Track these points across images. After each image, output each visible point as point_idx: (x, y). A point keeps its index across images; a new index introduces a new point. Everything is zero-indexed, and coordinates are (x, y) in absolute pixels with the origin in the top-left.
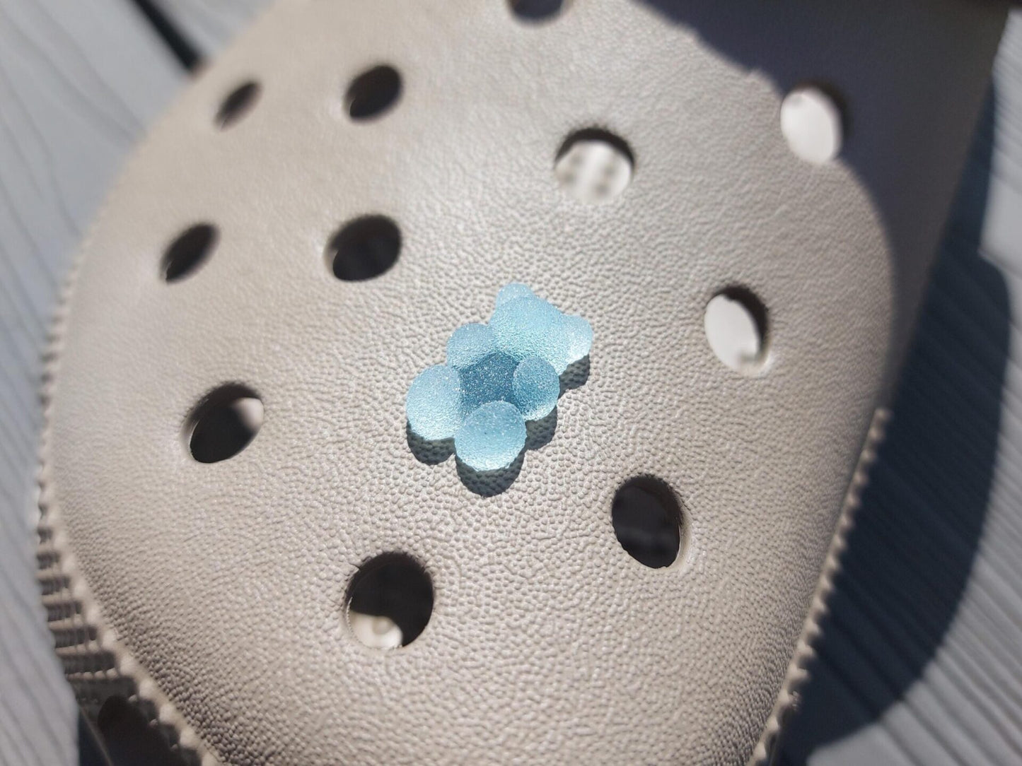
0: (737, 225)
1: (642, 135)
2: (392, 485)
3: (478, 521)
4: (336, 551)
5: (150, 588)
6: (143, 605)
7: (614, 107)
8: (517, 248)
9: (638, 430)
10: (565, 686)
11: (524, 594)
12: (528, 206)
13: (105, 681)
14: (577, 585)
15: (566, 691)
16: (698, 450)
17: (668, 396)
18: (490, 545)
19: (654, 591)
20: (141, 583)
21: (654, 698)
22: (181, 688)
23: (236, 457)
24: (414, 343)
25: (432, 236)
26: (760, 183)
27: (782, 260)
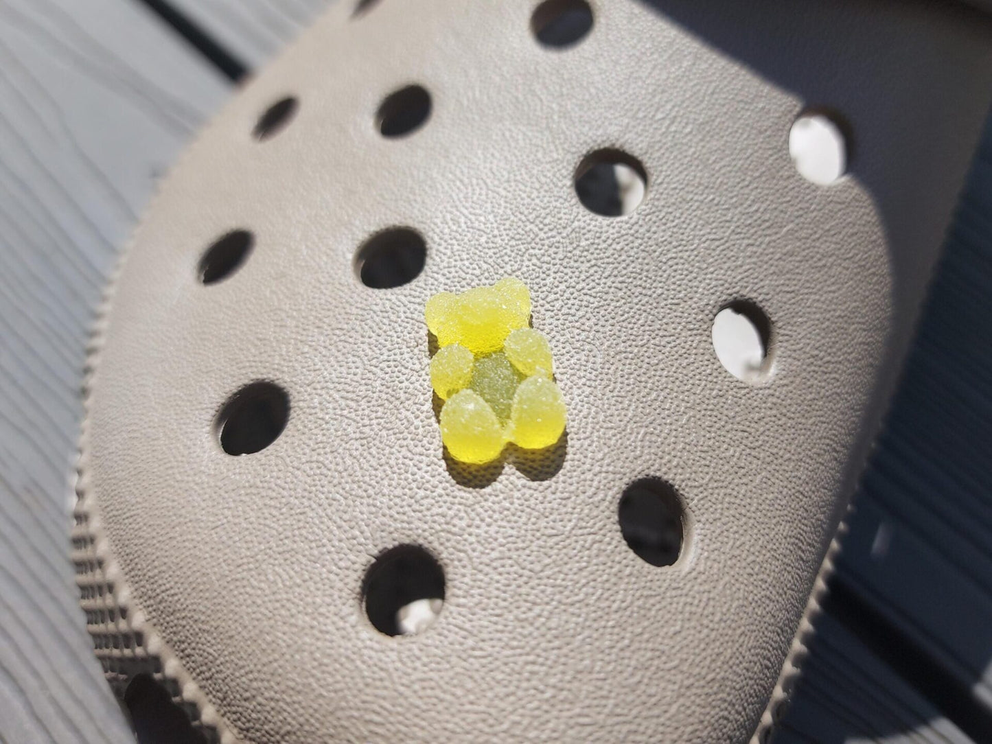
0: (746, 242)
1: (657, 155)
2: (410, 480)
3: (490, 517)
4: (355, 542)
5: (178, 573)
6: (172, 588)
7: (630, 128)
8: (534, 260)
9: (646, 433)
10: (568, 678)
11: (533, 588)
12: (547, 221)
13: (134, 660)
14: (584, 581)
15: (570, 682)
16: (703, 455)
17: (676, 403)
18: (501, 540)
19: (657, 589)
20: (170, 568)
21: (653, 690)
22: (204, 668)
23: (264, 451)
25: (456, 247)
26: (768, 202)
27: (788, 276)
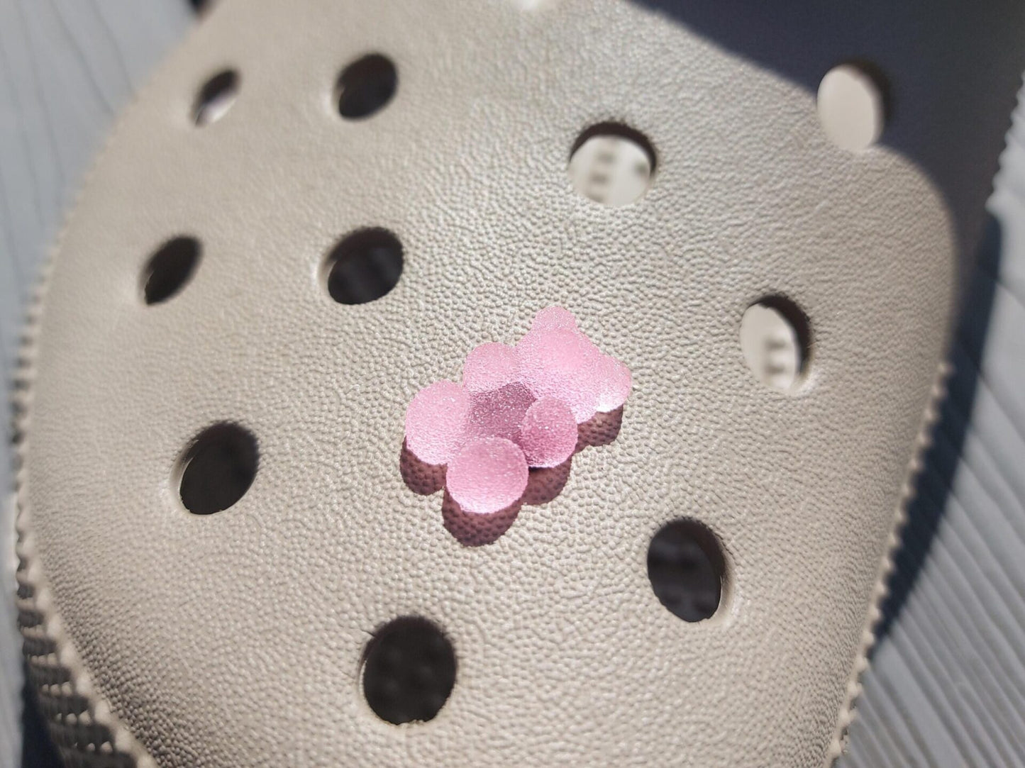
0: (773, 226)
1: (664, 127)
2: (404, 539)
3: (500, 579)
4: (346, 616)
5: (145, 658)
6: (138, 676)
7: (631, 98)
8: (529, 261)
9: (672, 465)
11: (555, 662)
12: (540, 214)
14: (613, 649)
16: (738, 485)
17: (704, 425)
18: (515, 606)
19: (697, 651)
20: (134, 652)
23: (232, 508)
24: (420, 373)
25: (436, 250)
26: (797, 177)
27: (824, 262)
